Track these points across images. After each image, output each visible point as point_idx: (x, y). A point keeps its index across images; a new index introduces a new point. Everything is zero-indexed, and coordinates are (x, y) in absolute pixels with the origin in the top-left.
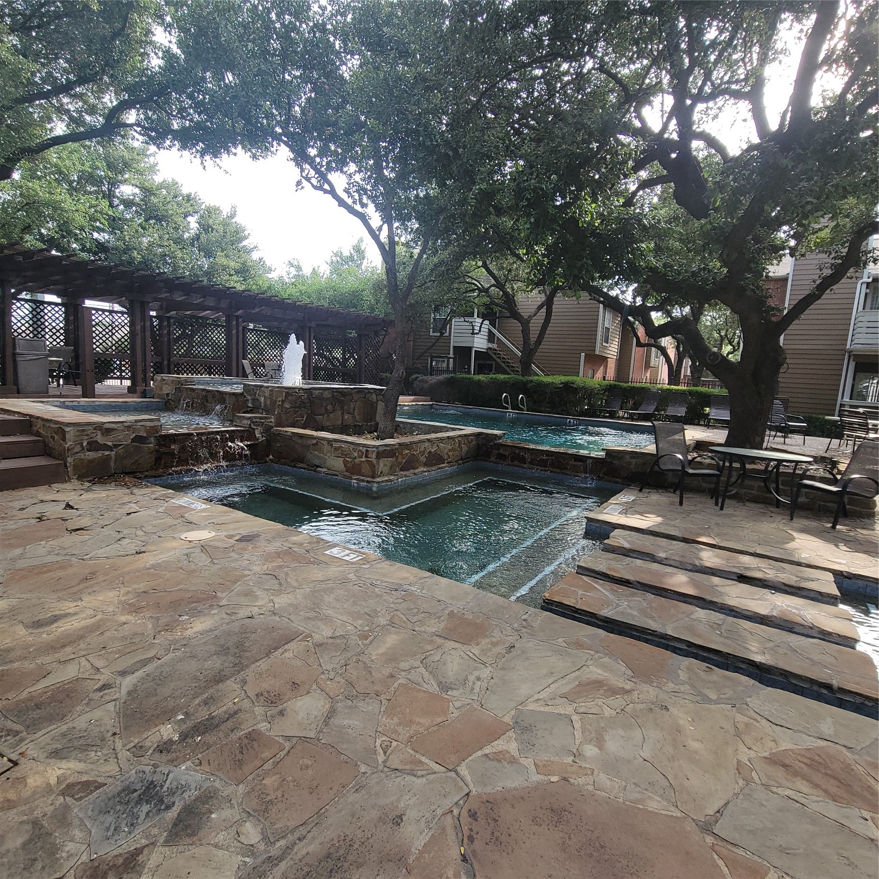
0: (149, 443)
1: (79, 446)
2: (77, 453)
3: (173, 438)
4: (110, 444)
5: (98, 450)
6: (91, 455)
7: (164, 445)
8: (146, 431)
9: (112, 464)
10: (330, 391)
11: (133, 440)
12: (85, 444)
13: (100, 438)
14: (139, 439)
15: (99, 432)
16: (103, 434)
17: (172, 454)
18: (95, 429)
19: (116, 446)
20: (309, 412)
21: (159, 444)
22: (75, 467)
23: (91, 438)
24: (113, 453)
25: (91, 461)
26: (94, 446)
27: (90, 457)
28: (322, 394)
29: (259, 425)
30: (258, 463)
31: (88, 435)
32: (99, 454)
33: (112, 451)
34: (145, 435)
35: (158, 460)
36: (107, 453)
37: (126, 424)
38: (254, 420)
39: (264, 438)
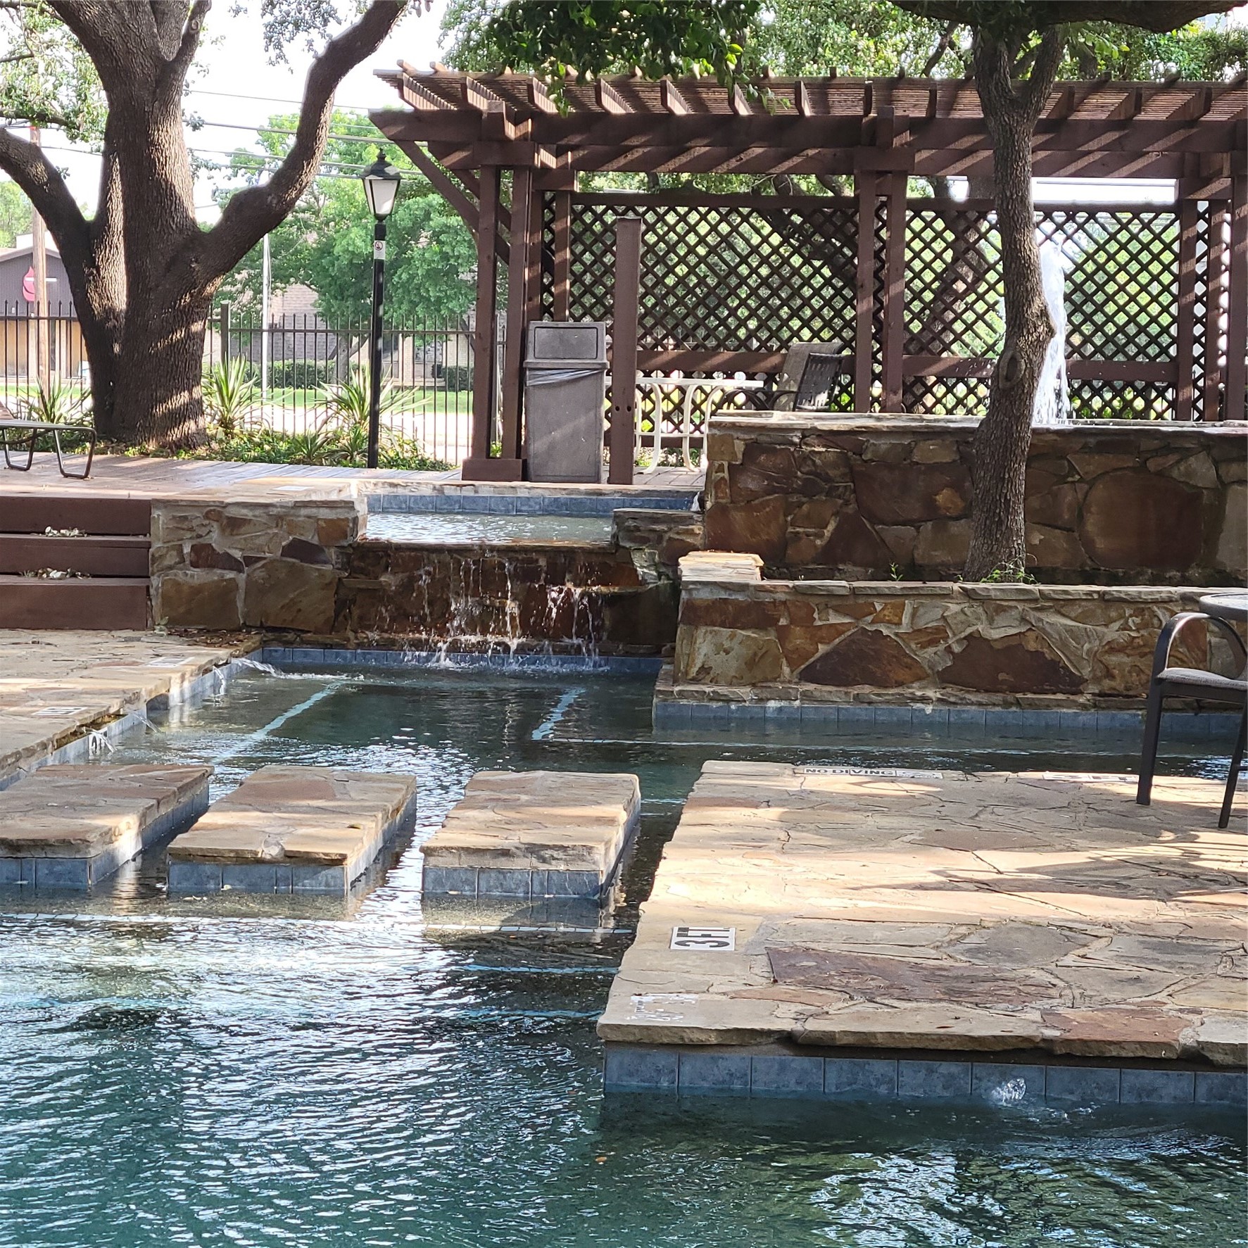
0: (325, 562)
1: (174, 553)
2: (171, 568)
3: (383, 553)
4: (238, 555)
5: (212, 566)
6: (198, 576)
7: (362, 571)
8: (319, 531)
9: (240, 604)
10: (949, 440)
11: (288, 551)
12: (187, 550)
13: (215, 538)
14: (300, 550)
15: (215, 525)
16: (223, 530)
17: (378, 595)
18: (207, 516)
19: (249, 561)
20: (851, 509)
21: (347, 565)
22: (166, 600)
23: (200, 536)
24: (244, 576)
25: (197, 590)
26: (204, 556)
27: (196, 582)
28: (909, 450)
29: (644, 541)
30: (627, 654)
31: (191, 529)
32: (215, 575)
33: (240, 571)
34: (315, 541)
35: (342, 605)
36: (230, 575)
37: (274, 511)
38: (631, 523)
39: (664, 581)
